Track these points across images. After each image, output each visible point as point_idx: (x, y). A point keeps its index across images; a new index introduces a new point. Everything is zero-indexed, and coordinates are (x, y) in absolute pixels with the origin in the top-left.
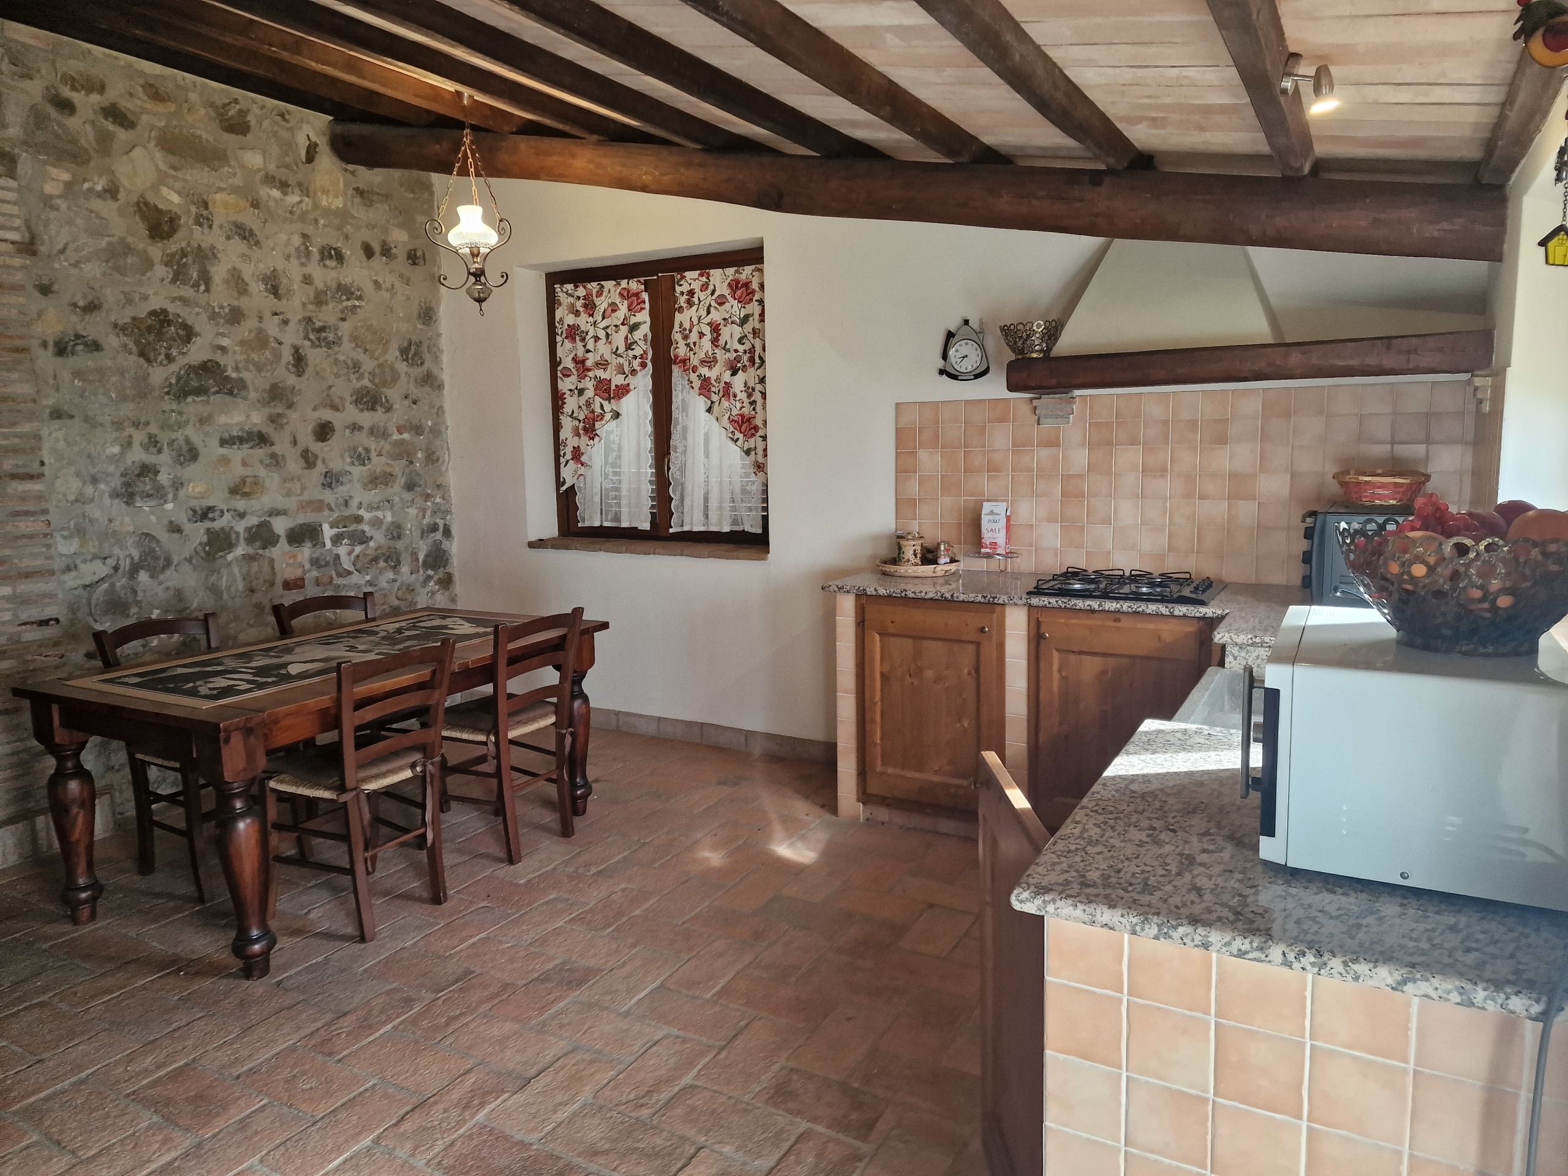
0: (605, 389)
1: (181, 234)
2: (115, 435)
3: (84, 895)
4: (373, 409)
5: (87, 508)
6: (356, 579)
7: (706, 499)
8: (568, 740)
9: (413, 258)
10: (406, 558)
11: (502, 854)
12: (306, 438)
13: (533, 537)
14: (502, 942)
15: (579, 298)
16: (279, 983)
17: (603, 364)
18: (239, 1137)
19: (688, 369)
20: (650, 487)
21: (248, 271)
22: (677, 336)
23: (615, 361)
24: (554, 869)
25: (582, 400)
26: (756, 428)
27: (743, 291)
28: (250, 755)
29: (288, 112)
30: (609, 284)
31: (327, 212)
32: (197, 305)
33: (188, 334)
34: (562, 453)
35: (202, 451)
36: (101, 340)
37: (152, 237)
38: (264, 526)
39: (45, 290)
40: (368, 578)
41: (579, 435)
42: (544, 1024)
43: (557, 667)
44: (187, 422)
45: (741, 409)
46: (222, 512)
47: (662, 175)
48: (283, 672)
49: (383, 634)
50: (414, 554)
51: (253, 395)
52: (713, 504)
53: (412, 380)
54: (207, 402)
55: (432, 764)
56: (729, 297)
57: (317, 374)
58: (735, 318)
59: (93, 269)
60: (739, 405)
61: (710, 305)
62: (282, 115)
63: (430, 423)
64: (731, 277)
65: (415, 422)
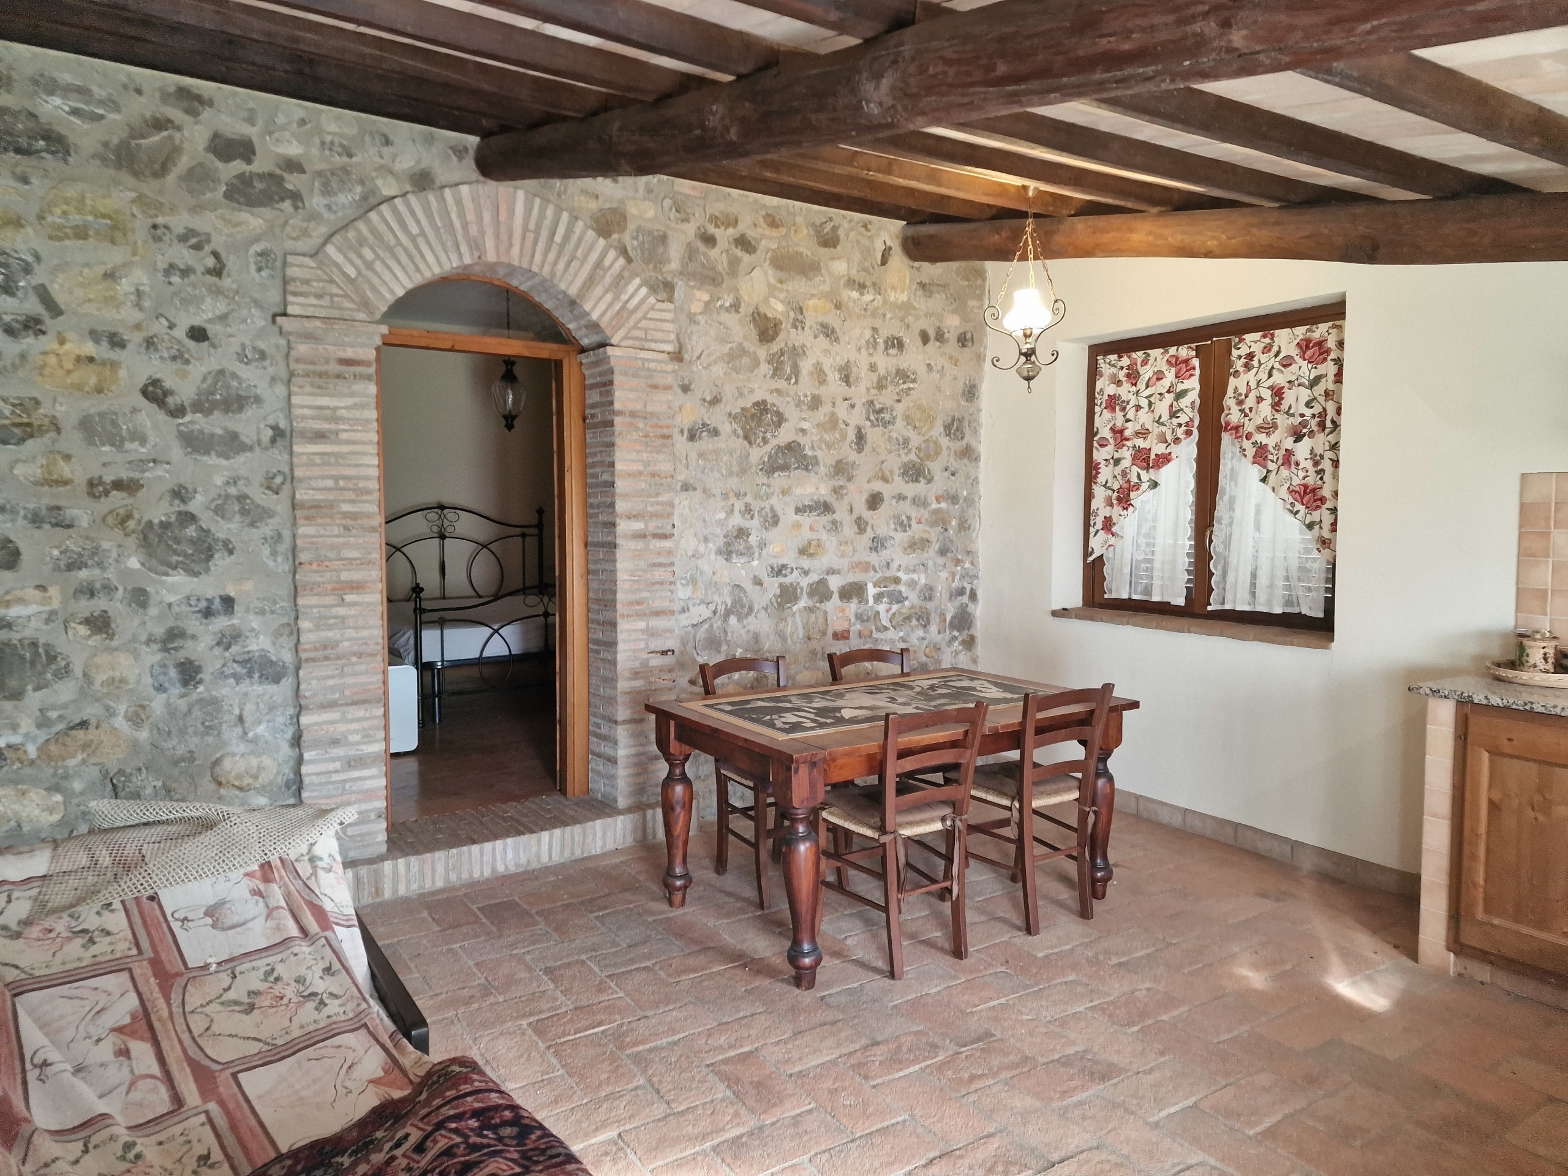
0: (1143, 459)
1: (782, 336)
2: (723, 503)
3: (679, 883)
4: (917, 481)
5: (699, 562)
6: (891, 634)
7: (1254, 576)
8: (1091, 818)
9: (963, 340)
10: (935, 619)
11: (1020, 922)
12: (861, 508)
13: (1057, 607)
14: (1020, 1012)
15: (1122, 368)
16: (822, 998)
17: (1143, 433)
18: (791, 1131)
19: (1241, 437)
20: (1187, 560)
21: (827, 364)
22: (1229, 401)
23: (1156, 430)
24: (1072, 949)
25: (1118, 470)
26: (1323, 500)
27: (1315, 351)
28: (812, 786)
29: (870, 223)
30: (1155, 353)
31: (895, 306)
32: (788, 395)
33: (780, 419)
34: (1092, 523)
35: (782, 518)
36: (720, 428)
37: (761, 340)
38: (822, 582)
39: (686, 389)
40: (901, 634)
41: (1111, 505)
42: (1066, 1109)
43: (1083, 743)
44: (773, 494)
45: (1304, 478)
46: (792, 569)
47: (1230, 238)
48: (837, 715)
49: (918, 689)
50: (942, 615)
51: (822, 470)
52: (1263, 581)
53: (952, 453)
54: (789, 476)
55: (961, 820)
56: (1297, 358)
57: (874, 450)
58: (1303, 380)
59: (718, 370)
60: (1301, 474)
61: (1273, 368)
62: (865, 226)
63: (965, 493)
64: (1301, 337)
65: (952, 492)
